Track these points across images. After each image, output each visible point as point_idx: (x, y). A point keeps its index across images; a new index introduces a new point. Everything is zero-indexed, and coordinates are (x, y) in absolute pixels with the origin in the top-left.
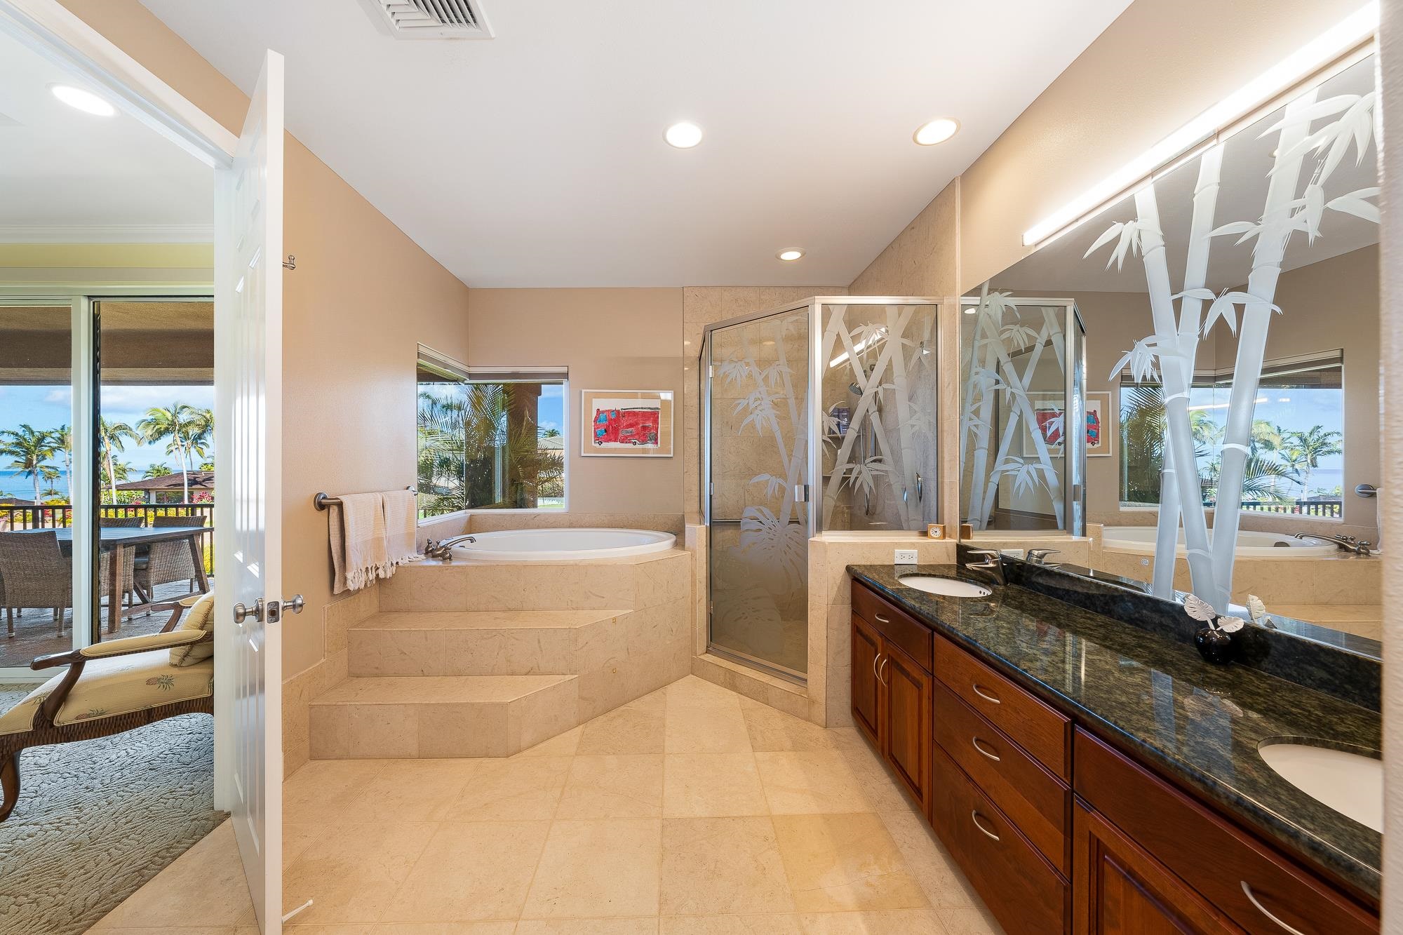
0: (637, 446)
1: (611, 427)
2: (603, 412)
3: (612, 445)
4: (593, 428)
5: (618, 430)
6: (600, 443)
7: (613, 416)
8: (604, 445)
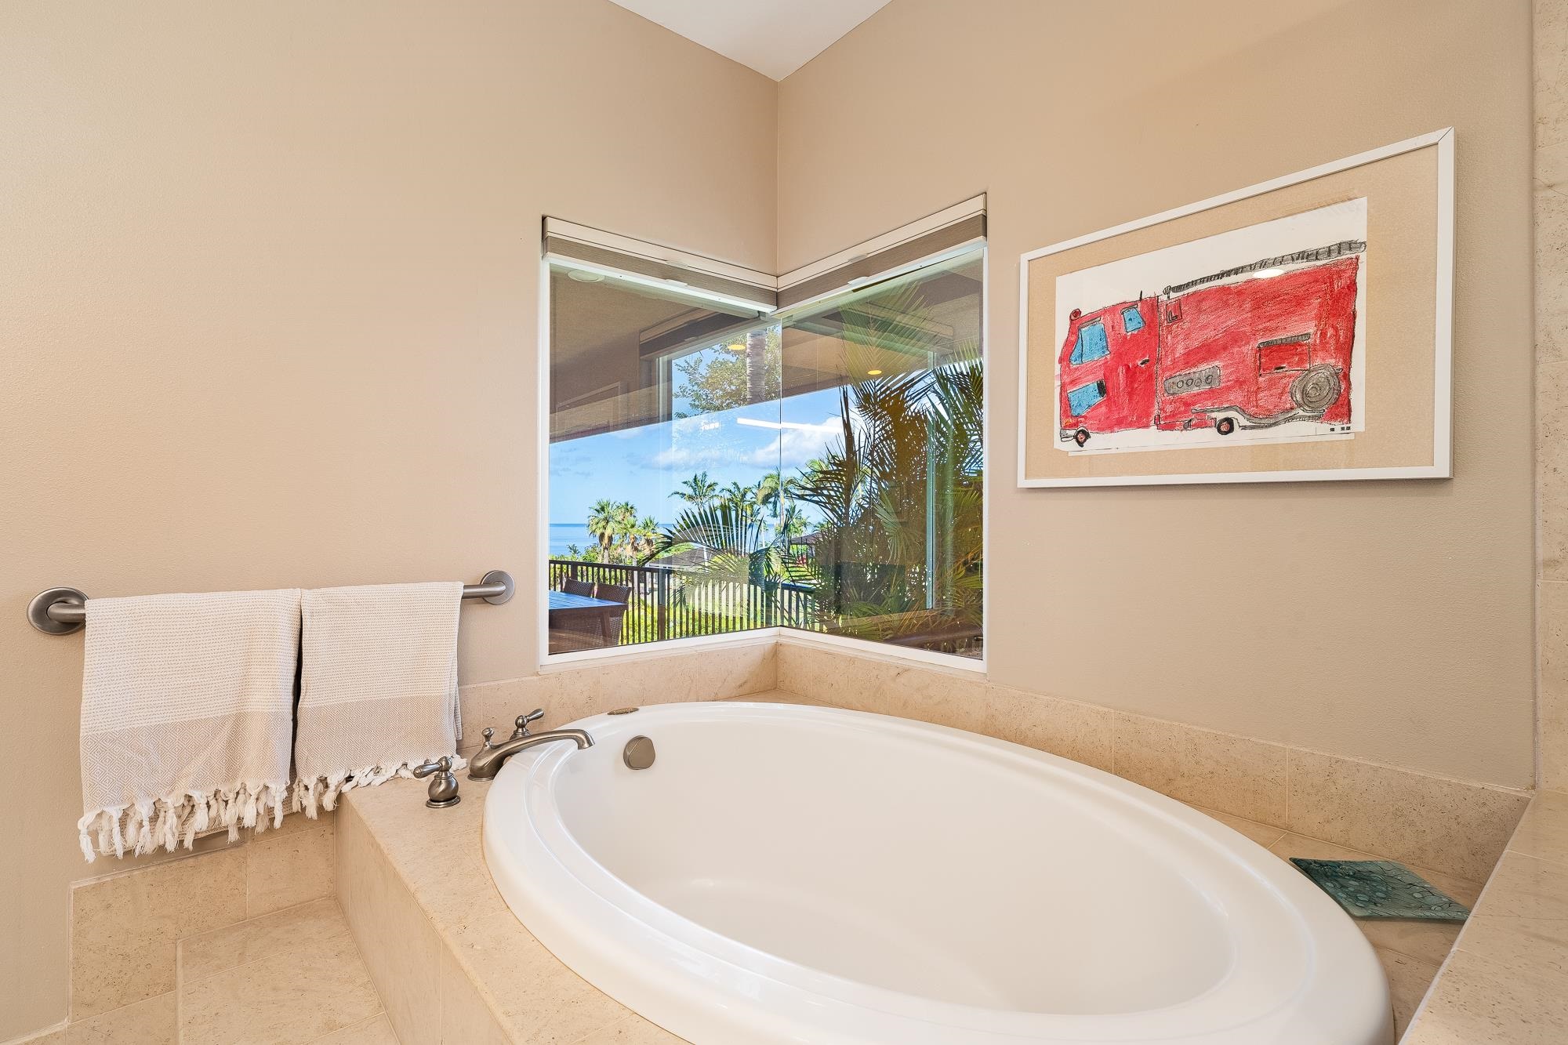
0: (1237, 437)
1: (1121, 370)
2: (1093, 318)
3: (1147, 439)
4: (1058, 383)
5: (1151, 378)
6: (1082, 438)
7: (1132, 325)
8: (1099, 442)
